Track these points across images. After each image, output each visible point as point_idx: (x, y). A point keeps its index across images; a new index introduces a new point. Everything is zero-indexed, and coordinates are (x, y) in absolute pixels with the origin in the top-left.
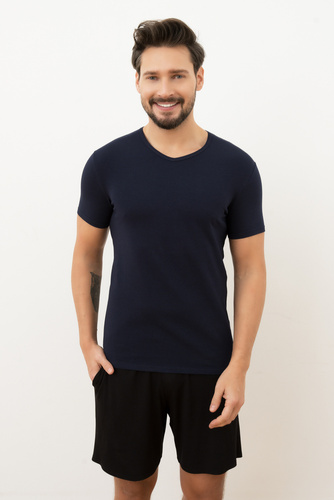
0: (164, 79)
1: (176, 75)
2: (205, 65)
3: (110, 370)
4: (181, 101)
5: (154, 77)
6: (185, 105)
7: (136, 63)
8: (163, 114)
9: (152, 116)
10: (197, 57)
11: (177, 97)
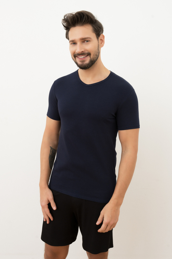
0: (79, 43)
4: (89, 54)
6: (92, 56)
8: (81, 61)
11: (86, 52)
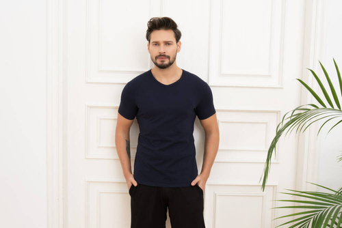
1: (167, 43)
2: (181, 40)
3: (135, 184)
4: (168, 57)
5: (157, 44)
7: (148, 38)
9: (156, 64)
10: (178, 36)
